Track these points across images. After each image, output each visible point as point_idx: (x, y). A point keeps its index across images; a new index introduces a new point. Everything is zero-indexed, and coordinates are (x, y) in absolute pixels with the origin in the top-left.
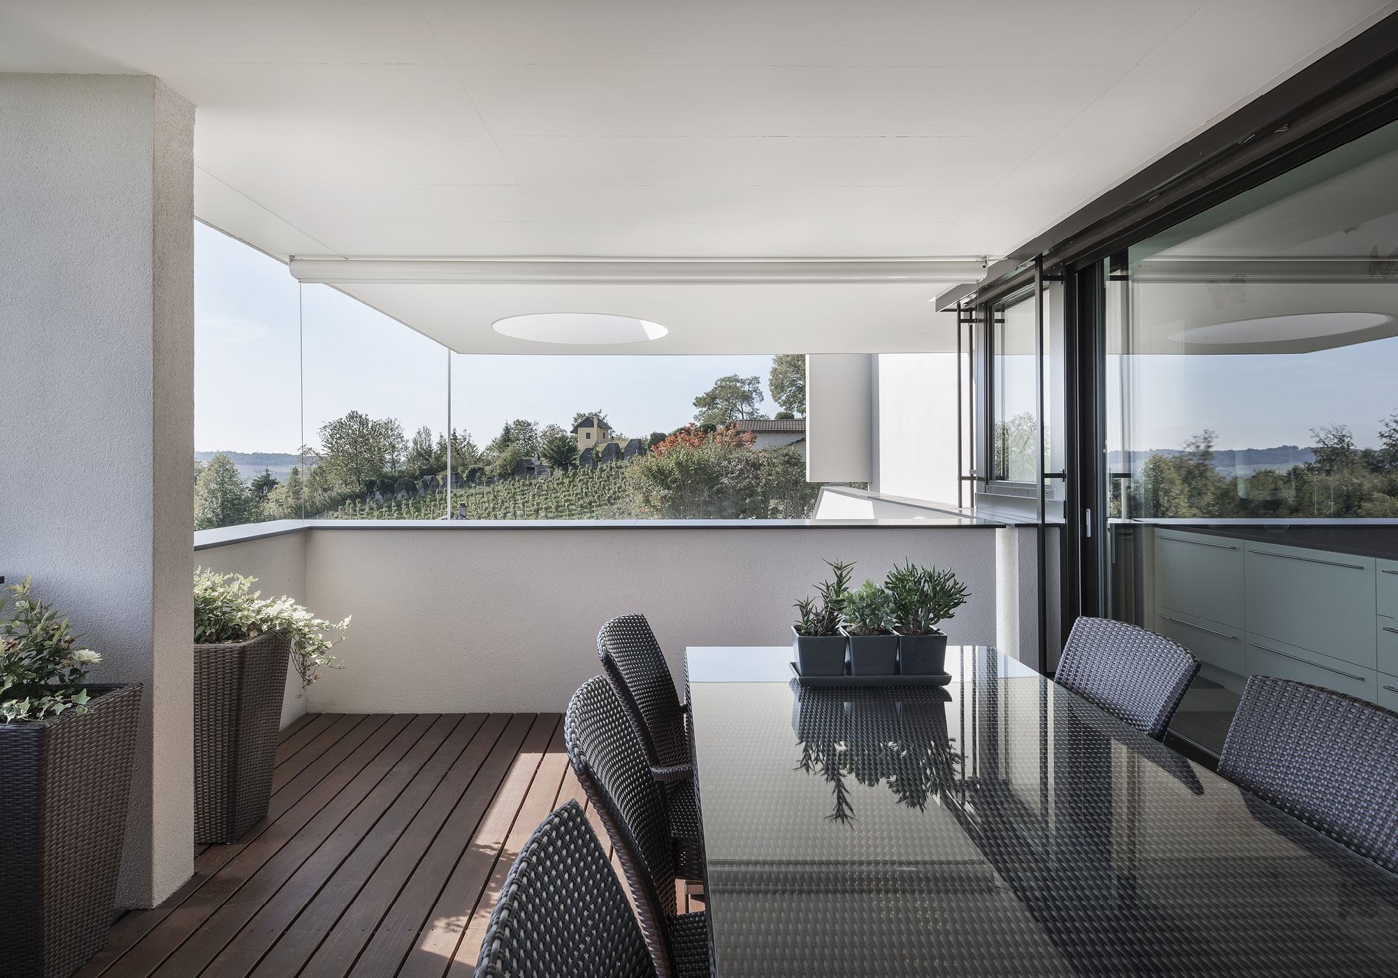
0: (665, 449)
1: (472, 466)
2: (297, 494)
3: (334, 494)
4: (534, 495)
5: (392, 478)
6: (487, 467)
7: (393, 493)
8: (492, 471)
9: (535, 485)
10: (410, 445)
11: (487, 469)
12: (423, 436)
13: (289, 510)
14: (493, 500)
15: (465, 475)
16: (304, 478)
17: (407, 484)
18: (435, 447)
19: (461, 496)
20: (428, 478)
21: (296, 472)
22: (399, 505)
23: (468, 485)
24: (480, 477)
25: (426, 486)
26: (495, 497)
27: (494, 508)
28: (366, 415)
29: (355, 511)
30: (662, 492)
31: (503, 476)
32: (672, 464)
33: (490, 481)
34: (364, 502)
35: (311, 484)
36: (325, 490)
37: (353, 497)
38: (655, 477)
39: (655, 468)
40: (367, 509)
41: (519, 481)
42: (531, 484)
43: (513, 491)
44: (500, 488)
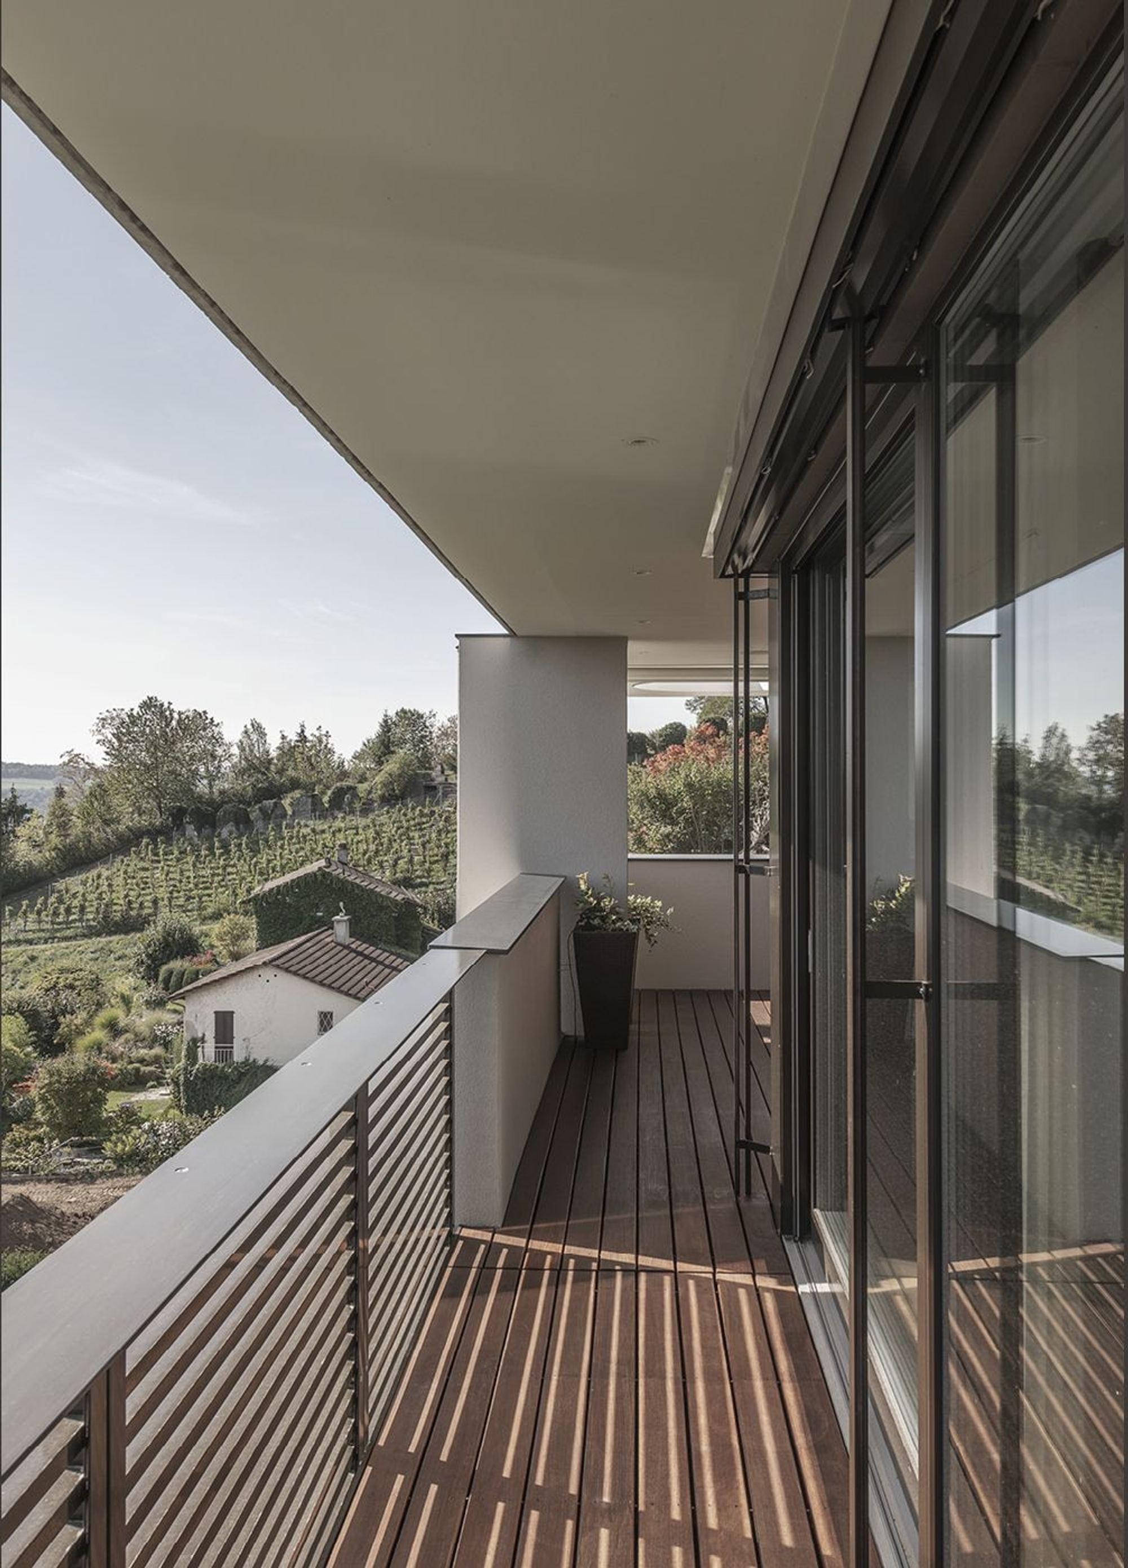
0: (664, 764)
1: (338, 784)
2: (63, 827)
3: (122, 828)
4: (439, 832)
5: (211, 802)
6: (360, 786)
7: (214, 827)
8: (370, 792)
9: (441, 816)
10: (235, 750)
11: (362, 788)
12: (254, 737)
13: (53, 854)
14: (375, 839)
15: (326, 799)
16: (73, 803)
17: (236, 814)
18: (274, 754)
19: (323, 832)
20: (269, 803)
21: (60, 793)
22: (225, 846)
23: (332, 814)
24: (351, 803)
25: (266, 816)
26: (377, 833)
27: (377, 852)
28: (170, 703)
29: (157, 854)
30: (663, 828)
31: (390, 799)
32: (679, 786)
33: (366, 810)
34: (169, 841)
35: (86, 815)
36: (107, 822)
37: (153, 833)
38: (653, 806)
39: (653, 792)
40: (176, 853)
41: (413, 809)
42: (433, 813)
43: (405, 824)
44: (383, 819)
